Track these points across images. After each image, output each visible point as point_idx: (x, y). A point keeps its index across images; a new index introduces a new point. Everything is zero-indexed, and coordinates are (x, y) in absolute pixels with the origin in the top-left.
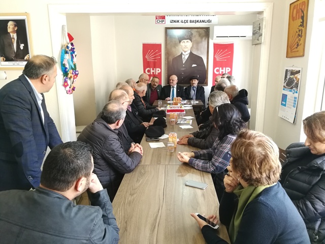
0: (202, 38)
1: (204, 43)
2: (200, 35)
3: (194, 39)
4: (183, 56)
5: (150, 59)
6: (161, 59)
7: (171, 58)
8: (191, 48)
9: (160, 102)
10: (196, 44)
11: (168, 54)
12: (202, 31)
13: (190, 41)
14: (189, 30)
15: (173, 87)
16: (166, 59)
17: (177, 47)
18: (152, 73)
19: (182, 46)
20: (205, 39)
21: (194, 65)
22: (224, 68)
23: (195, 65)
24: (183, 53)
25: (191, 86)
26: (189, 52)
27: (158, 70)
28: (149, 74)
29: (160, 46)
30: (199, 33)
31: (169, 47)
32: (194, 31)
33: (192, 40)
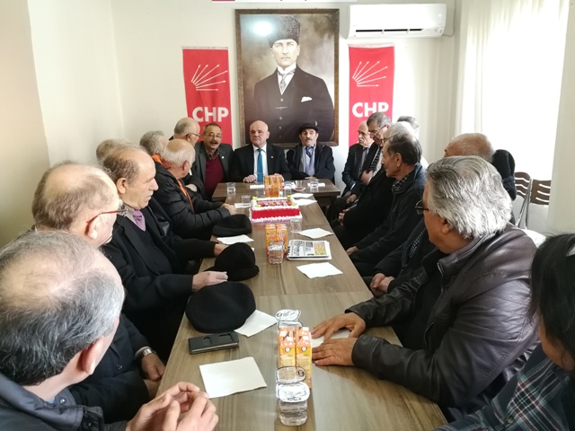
0: (322, 35)
1: (328, 47)
2: (317, 28)
3: (303, 37)
4: (280, 78)
5: (202, 84)
6: (227, 84)
7: (252, 84)
8: (299, 58)
9: (231, 189)
10: (309, 49)
11: (244, 72)
12: (322, 18)
13: (295, 43)
14: (292, 16)
15: (259, 150)
16: (239, 84)
17: (264, 57)
18: (207, 120)
19: (275, 54)
20: (329, 37)
21: (305, 99)
22: (375, 104)
23: (309, 99)
24: (280, 69)
25: (301, 145)
26: (294, 67)
27: (223, 112)
28: (201, 120)
29: (224, 53)
30: (316, 22)
31: (245, 56)
32: (303, 18)
33: (300, 40)
